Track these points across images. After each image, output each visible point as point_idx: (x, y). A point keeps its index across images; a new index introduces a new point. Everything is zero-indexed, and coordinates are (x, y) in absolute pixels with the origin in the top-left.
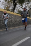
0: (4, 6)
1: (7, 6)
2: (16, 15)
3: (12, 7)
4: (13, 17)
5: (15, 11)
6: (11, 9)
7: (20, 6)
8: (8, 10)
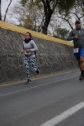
0: (18, 16)
1: (28, 17)
2: (51, 42)
3: (41, 20)
4: (43, 47)
5: (50, 29)
6: (37, 24)
7: (64, 17)
8: (30, 28)
